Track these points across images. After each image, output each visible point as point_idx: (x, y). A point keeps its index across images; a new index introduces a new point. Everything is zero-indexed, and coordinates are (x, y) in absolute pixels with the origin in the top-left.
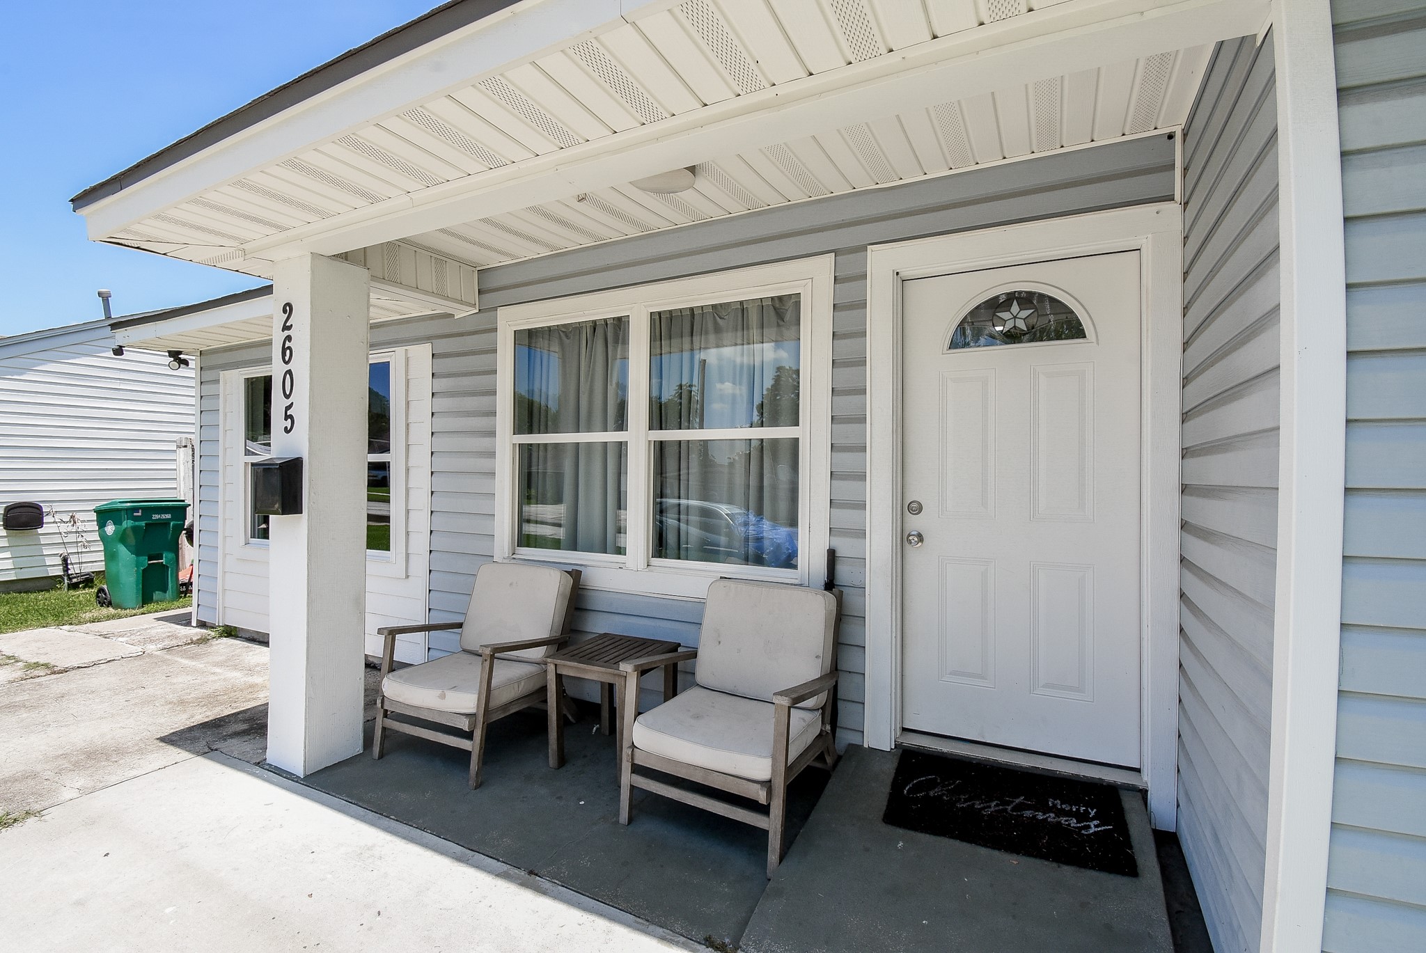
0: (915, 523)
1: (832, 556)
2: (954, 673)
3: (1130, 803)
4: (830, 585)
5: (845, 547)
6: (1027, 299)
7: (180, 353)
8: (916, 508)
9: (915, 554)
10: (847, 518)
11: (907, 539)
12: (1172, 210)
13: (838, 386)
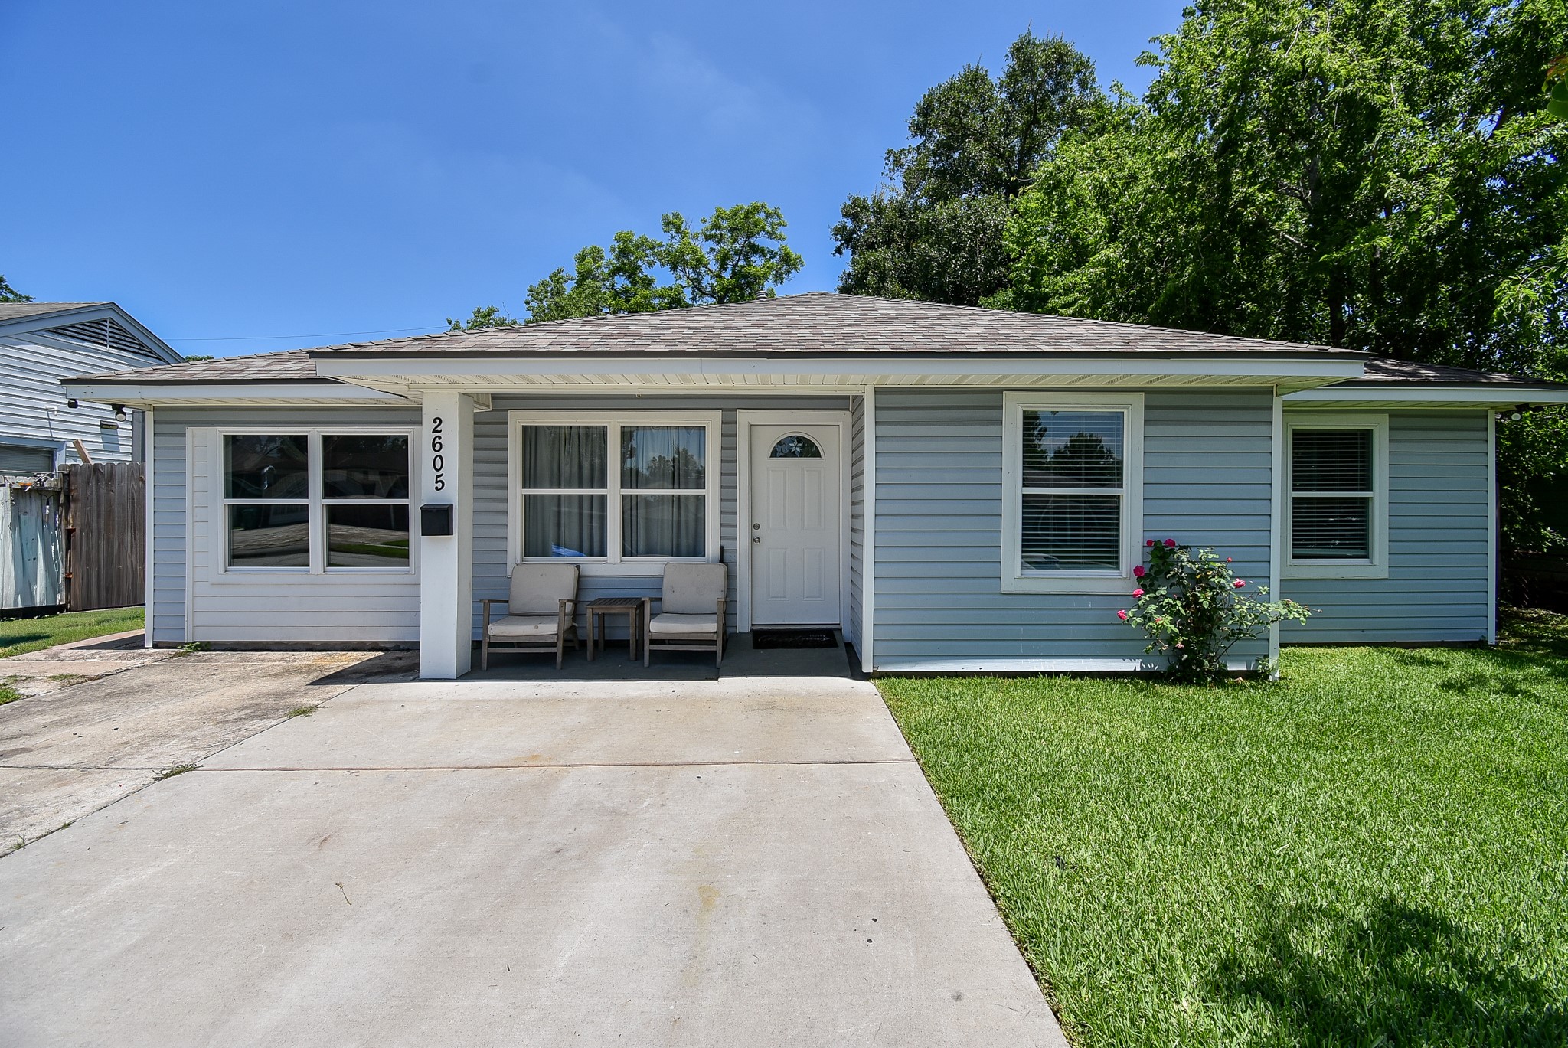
0: (757, 533)
1: (722, 548)
2: (773, 597)
3: (836, 633)
4: (722, 561)
5: (727, 545)
6: (799, 439)
7: (123, 406)
8: (757, 527)
9: (757, 547)
10: (729, 531)
11: (755, 540)
12: (849, 414)
13: (724, 471)
